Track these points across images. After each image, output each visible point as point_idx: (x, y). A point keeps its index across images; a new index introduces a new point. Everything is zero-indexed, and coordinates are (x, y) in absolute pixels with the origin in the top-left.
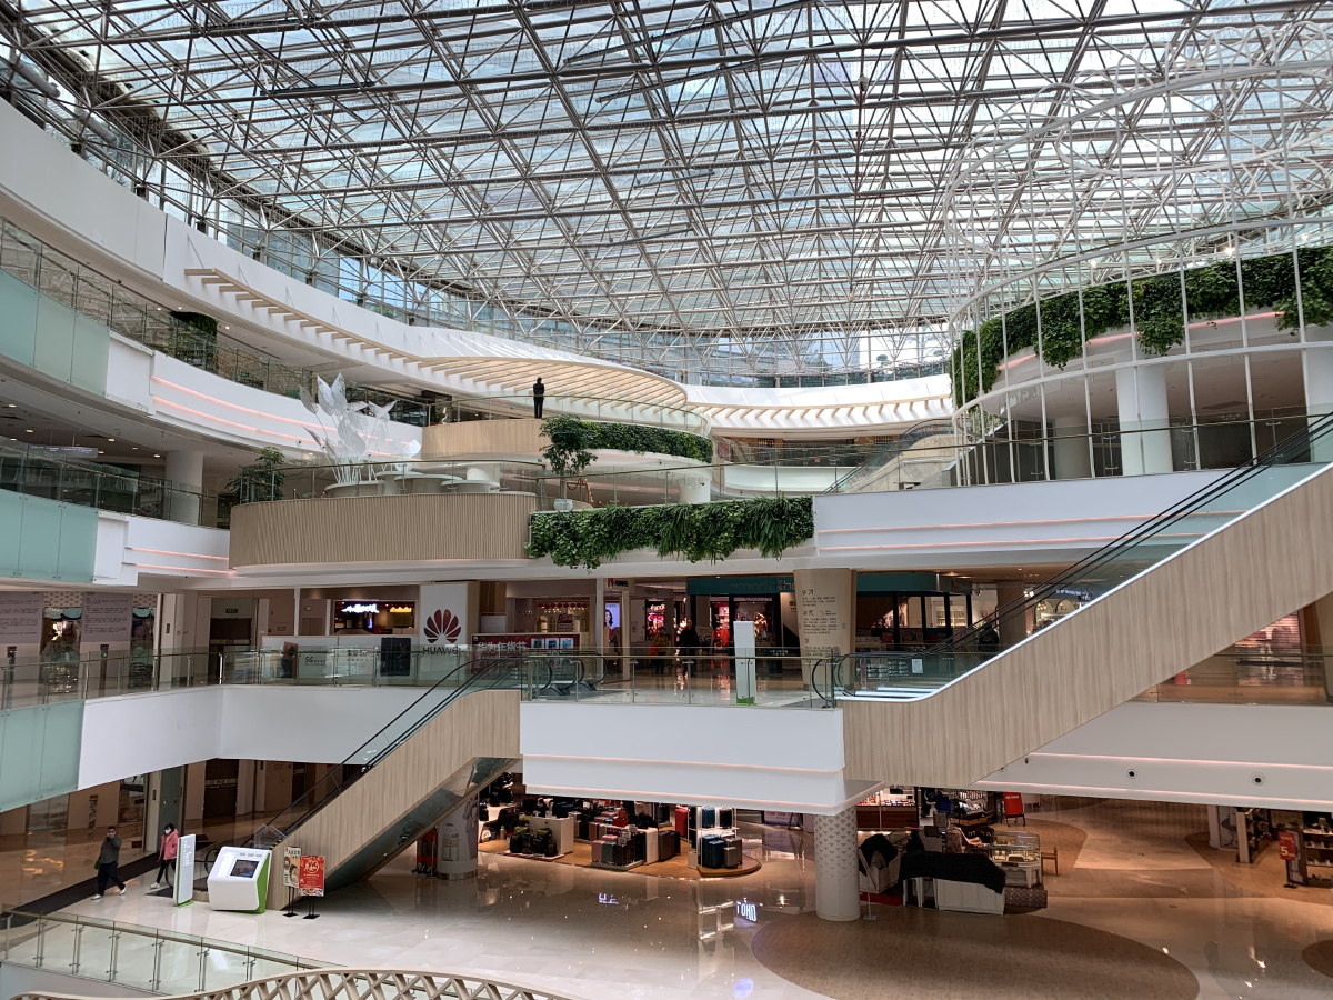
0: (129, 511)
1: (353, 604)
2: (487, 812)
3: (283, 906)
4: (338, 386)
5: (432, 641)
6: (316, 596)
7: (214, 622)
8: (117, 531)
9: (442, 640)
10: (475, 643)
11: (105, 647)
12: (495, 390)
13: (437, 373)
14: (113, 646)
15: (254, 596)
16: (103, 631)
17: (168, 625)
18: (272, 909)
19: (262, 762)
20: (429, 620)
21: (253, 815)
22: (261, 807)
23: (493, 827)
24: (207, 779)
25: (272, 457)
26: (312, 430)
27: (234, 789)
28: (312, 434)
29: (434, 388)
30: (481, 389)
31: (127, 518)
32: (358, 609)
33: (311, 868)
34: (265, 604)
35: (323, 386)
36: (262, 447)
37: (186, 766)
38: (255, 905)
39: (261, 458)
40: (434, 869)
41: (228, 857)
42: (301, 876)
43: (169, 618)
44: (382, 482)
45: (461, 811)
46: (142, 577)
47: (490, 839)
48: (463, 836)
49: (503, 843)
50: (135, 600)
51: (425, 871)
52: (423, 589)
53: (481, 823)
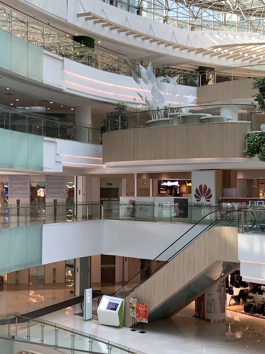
0: (57, 137)
1: (166, 181)
2: (233, 291)
3: (130, 326)
4: (150, 68)
5: (198, 201)
6: (144, 177)
7: (102, 189)
8: (52, 146)
9: (203, 200)
10: (220, 202)
11: (55, 201)
12: (238, 63)
13: (206, 56)
14: (59, 200)
15: (119, 177)
16: (54, 193)
17: (80, 191)
18: (126, 327)
19: (126, 258)
20: (197, 190)
21: (123, 283)
22: (126, 280)
23: (237, 298)
24: (101, 264)
25: (121, 108)
26: (139, 93)
27: (114, 270)
28: (139, 95)
29: (205, 64)
30: (230, 63)
31: (56, 140)
32: (169, 184)
33: (142, 309)
34: (124, 181)
35: (143, 70)
36: (116, 102)
37: (91, 256)
38: (118, 324)
39: (116, 108)
40: (203, 316)
41: (105, 300)
42: (137, 313)
43: (80, 188)
44: (172, 118)
45: (216, 287)
46: (65, 168)
47: (235, 304)
48: (217, 302)
49: (241, 307)
50: (67, 179)
51: (199, 317)
52: (193, 174)
53: (229, 296)
